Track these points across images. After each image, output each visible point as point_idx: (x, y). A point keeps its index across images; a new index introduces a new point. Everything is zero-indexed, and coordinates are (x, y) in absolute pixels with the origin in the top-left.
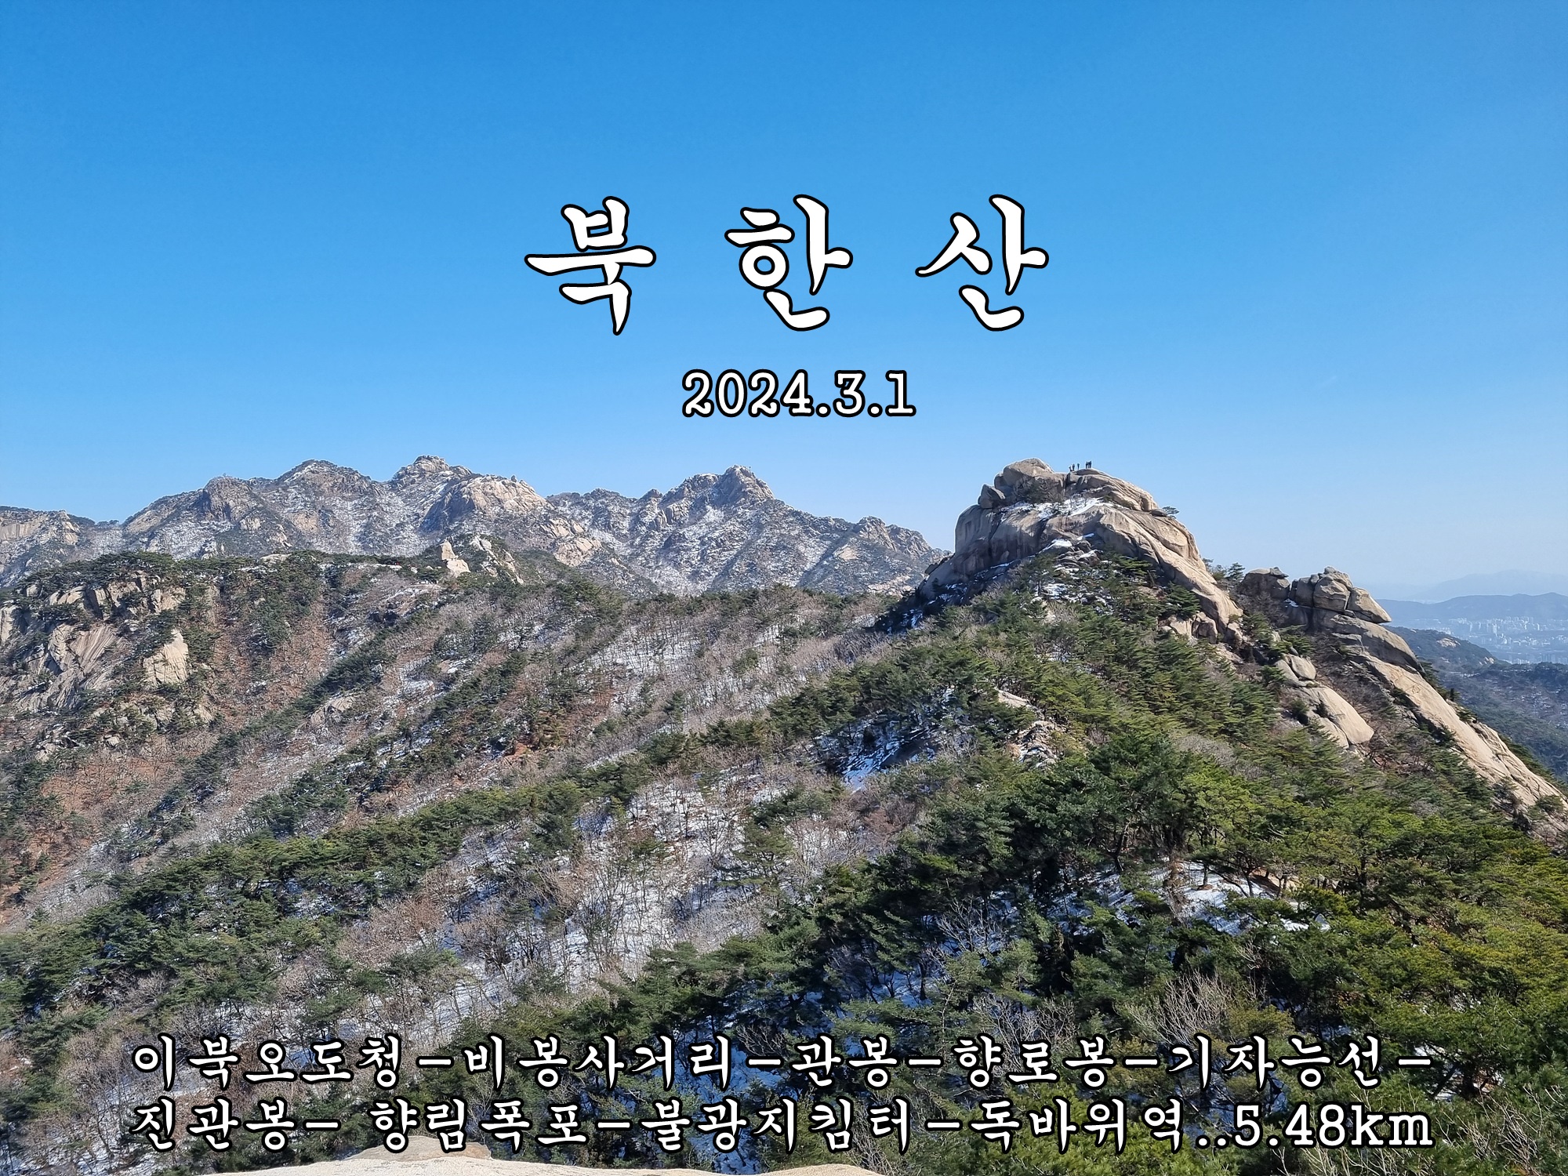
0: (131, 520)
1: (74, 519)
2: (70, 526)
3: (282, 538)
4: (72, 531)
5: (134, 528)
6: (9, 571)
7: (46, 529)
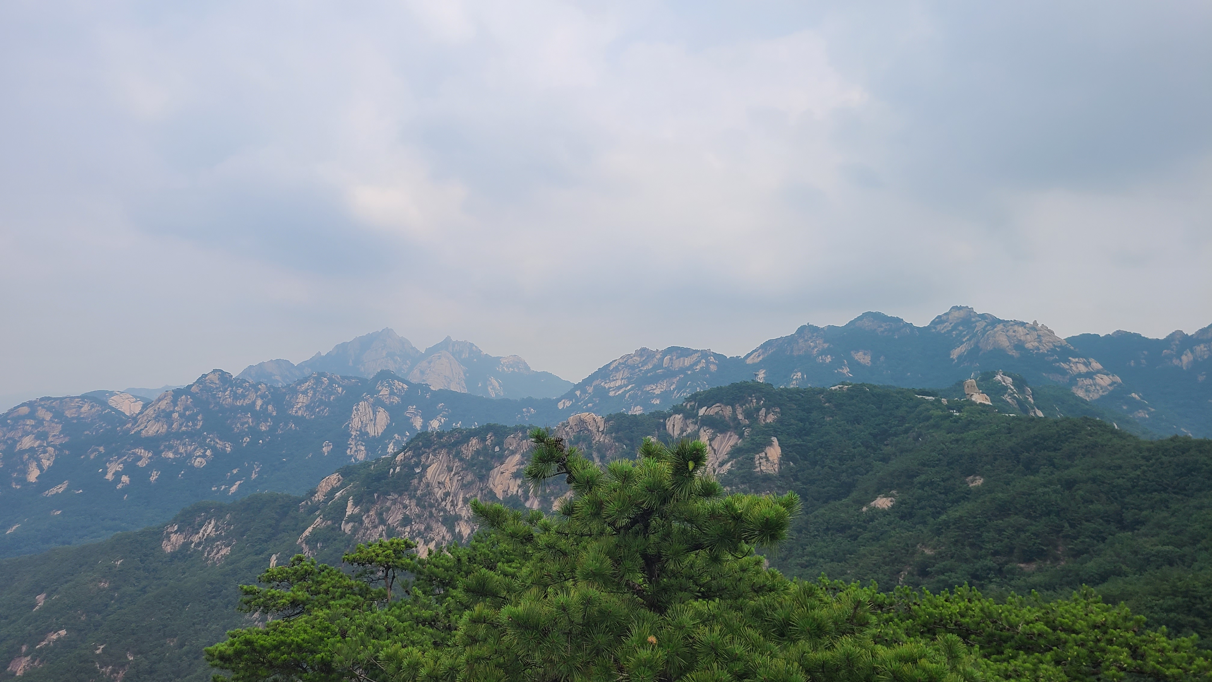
0: (749, 355)
1: (715, 355)
2: (712, 359)
3: (846, 370)
4: (714, 363)
5: (749, 361)
6: (679, 388)
7: (700, 361)
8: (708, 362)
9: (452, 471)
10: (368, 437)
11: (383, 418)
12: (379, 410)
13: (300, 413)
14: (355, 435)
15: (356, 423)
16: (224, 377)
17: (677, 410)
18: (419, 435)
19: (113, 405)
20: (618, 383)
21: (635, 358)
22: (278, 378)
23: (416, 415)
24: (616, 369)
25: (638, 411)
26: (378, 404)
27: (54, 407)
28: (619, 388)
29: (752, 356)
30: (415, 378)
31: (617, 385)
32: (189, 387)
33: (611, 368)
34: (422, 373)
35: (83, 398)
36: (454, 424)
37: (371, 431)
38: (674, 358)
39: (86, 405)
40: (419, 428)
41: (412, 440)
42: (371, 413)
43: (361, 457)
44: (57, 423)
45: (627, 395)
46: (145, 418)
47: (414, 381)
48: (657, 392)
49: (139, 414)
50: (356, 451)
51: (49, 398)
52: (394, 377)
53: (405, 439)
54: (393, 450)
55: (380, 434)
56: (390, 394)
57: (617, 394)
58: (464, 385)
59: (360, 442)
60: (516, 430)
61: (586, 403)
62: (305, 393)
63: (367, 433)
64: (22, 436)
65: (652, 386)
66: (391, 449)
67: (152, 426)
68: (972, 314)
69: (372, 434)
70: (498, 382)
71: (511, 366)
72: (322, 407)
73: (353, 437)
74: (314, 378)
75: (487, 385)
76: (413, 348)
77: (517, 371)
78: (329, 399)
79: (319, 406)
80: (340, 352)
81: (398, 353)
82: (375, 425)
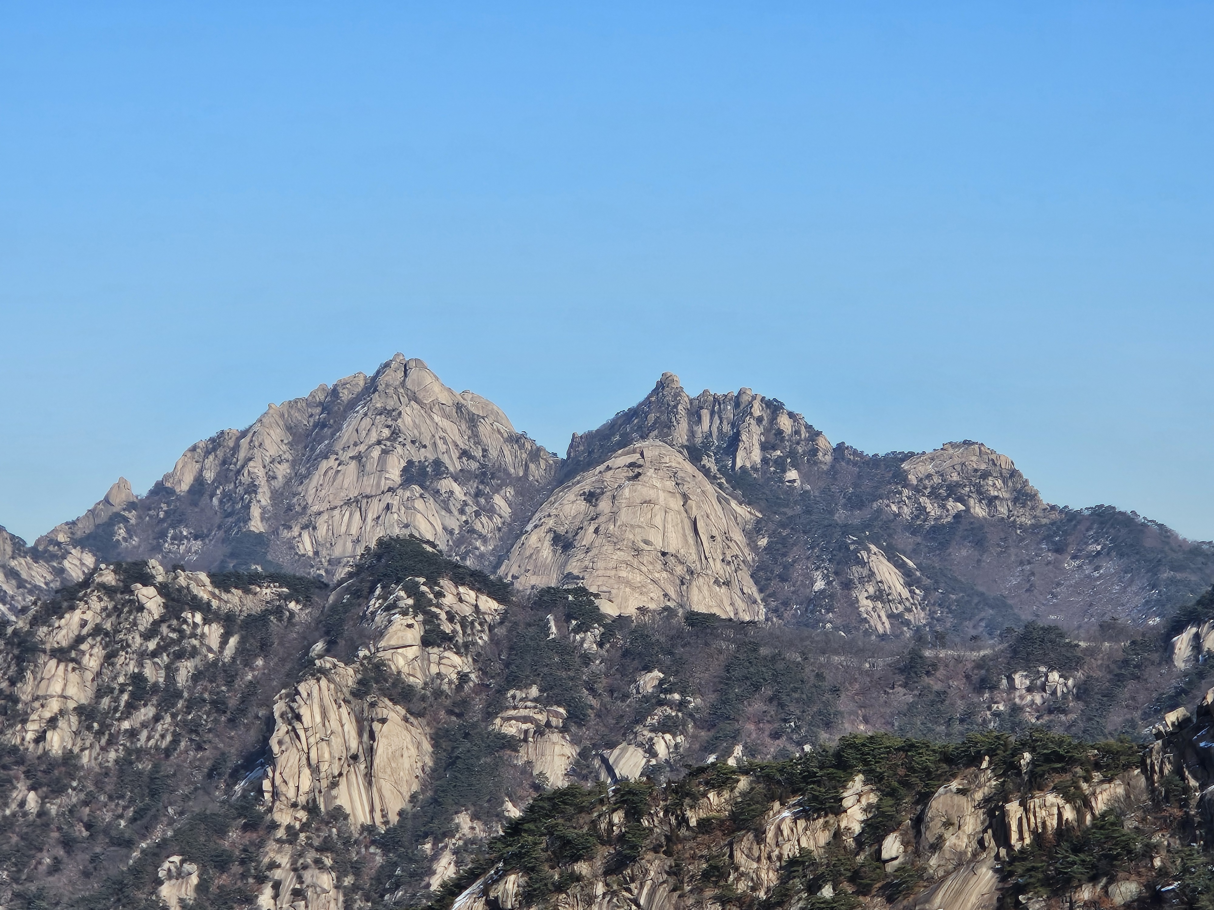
11: (400, 746)
12: (381, 713)
13: (54, 741)
14: (289, 828)
15: (290, 773)
23: (543, 729)
26: (375, 686)
30: (533, 567)
34: (562, 544)
37: (356, 805)
40: (555, 780)
42: (352, 728)
47: (530, 582)
55: (393, 818)
56: (426, 642)
58: (749, 586)
59: (310, 857)
62: (70, 654)
63: (340, 816)
69: (360, 817)
70: (900, 566)
71: (953, 490)
72: (146, 712)
73: (281, 833)
74: (103, 587)
75: (848, 585)
76: (516, 440)
77: (979, 511)
78: (170, 671)
79: (131, 707)
80: (209, 476)
81: (453, 464)
82: (369, 777)
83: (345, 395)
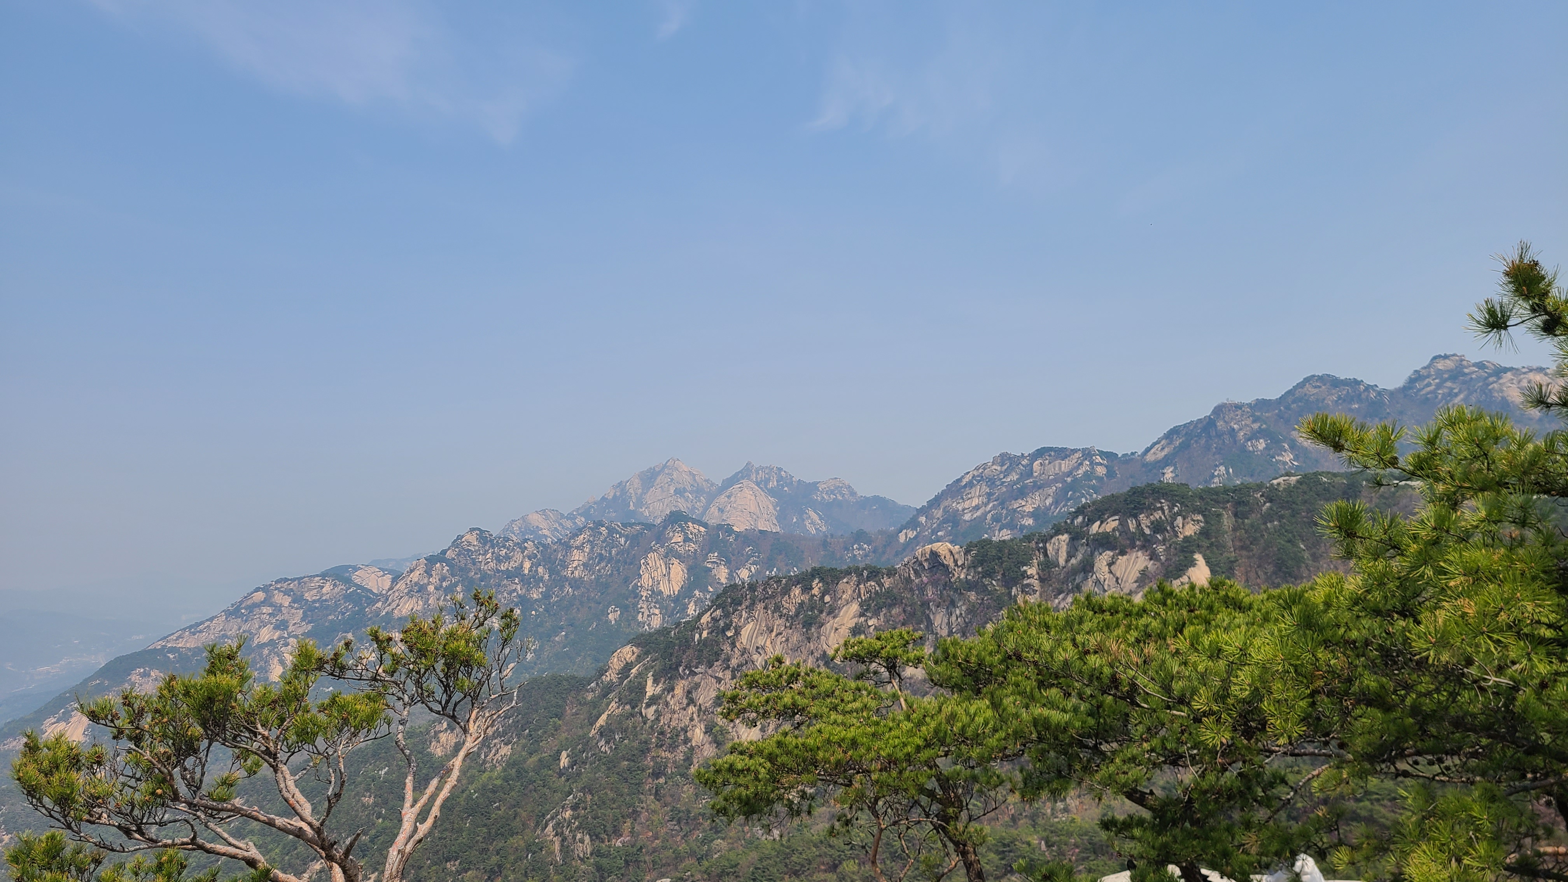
0: (1148, 450)
1: (1102, 454)
2: (1099, 459)
3: (1288, 457)
4: (1101, 464)
5: (1150, 457)
6: (1056, 503)
7: (1081, 464)
8: (1092, 463)
9: (772, 631)
10: (663, 599)
11: (678, 573)
12: (671, 562)
13: (577, 574)
14: (646, 596)
15: (646, 580)
16: (484, 538)
17: (1058, 531)
18: (725, 591)
19: (358, 581)
20: (975, 502)
21: (994, 467)
22: (546, 532)
23: (718, 565)
24: (970, 485)
25: (1005, 535)
26: (670, 554)
27: (292, 590)
28: (977, 508)
29: (1153, 451)
30: (713, 517)
31: (973, 505)
32: (444, 552)
33: (963, 483)
34: (721, 510)
35: (324, 576)
36: (768, 573)
37: (665, 589)
38: (1047, 462)
39: (328, 583)
40: (724, 581)
41: (718, 597)
42: (663, 566)
43: (656, 622)
44: (297, 609)
45: (989, 516)
46: (397, 594)
47: (712, 522)
48: (1029, 509)
49: (389, 590)
50: (648, 616)
51: (286, 580)
52: (687, 519)
53: (708, 597)
54: (695, 611)
55: (676, 593)
56: (684, 541)
57: (975, 516)
58: (775, 522)
59: (653, 604)
60: (848, 573)
61: (934, 532)
62: (580, 548)
63: (661, 593)
64: (260, 627)
65: (1021, 501)
66: (692, 610)
67: (405, 604)
68: (1465, 363)
69: (666, 592)
70: (818, 514)
71: (832, 492)
72: (603, 564)
73: (644, 598)
74: (590, 528)
75: (803, 520)
76: (707, 481)
77: (840, 498)
78: (610, 553)
79: (599, 563)
80: (618, 494)
81: (689, 488)
82: (669, 581)
83: (657, 469)
